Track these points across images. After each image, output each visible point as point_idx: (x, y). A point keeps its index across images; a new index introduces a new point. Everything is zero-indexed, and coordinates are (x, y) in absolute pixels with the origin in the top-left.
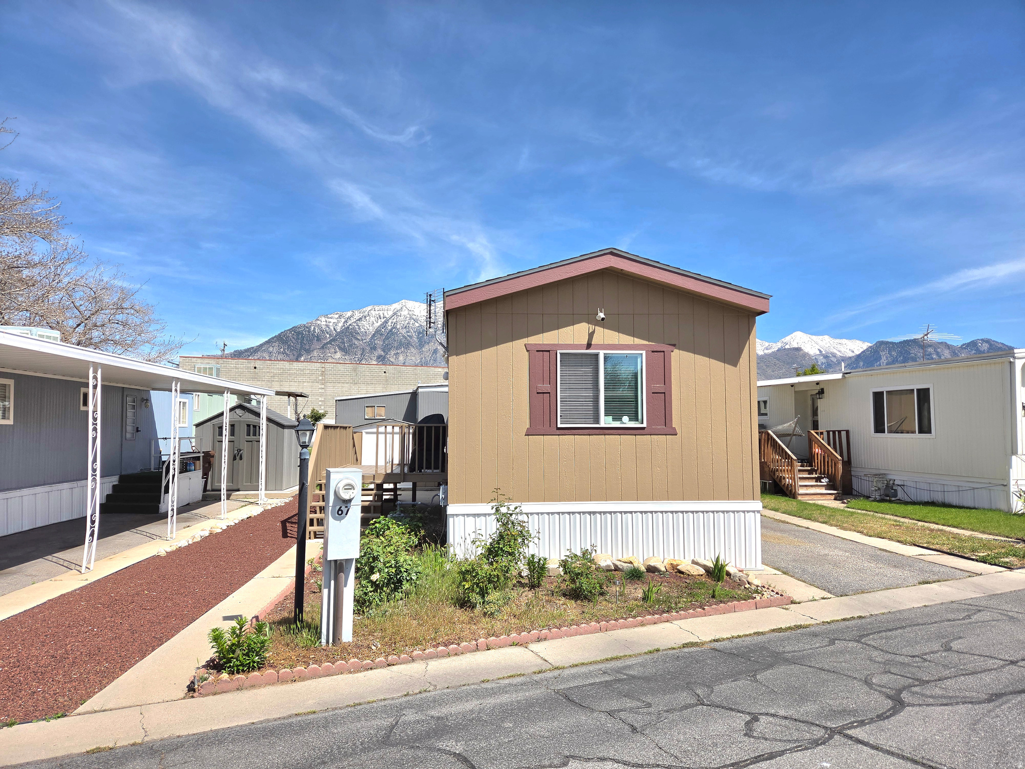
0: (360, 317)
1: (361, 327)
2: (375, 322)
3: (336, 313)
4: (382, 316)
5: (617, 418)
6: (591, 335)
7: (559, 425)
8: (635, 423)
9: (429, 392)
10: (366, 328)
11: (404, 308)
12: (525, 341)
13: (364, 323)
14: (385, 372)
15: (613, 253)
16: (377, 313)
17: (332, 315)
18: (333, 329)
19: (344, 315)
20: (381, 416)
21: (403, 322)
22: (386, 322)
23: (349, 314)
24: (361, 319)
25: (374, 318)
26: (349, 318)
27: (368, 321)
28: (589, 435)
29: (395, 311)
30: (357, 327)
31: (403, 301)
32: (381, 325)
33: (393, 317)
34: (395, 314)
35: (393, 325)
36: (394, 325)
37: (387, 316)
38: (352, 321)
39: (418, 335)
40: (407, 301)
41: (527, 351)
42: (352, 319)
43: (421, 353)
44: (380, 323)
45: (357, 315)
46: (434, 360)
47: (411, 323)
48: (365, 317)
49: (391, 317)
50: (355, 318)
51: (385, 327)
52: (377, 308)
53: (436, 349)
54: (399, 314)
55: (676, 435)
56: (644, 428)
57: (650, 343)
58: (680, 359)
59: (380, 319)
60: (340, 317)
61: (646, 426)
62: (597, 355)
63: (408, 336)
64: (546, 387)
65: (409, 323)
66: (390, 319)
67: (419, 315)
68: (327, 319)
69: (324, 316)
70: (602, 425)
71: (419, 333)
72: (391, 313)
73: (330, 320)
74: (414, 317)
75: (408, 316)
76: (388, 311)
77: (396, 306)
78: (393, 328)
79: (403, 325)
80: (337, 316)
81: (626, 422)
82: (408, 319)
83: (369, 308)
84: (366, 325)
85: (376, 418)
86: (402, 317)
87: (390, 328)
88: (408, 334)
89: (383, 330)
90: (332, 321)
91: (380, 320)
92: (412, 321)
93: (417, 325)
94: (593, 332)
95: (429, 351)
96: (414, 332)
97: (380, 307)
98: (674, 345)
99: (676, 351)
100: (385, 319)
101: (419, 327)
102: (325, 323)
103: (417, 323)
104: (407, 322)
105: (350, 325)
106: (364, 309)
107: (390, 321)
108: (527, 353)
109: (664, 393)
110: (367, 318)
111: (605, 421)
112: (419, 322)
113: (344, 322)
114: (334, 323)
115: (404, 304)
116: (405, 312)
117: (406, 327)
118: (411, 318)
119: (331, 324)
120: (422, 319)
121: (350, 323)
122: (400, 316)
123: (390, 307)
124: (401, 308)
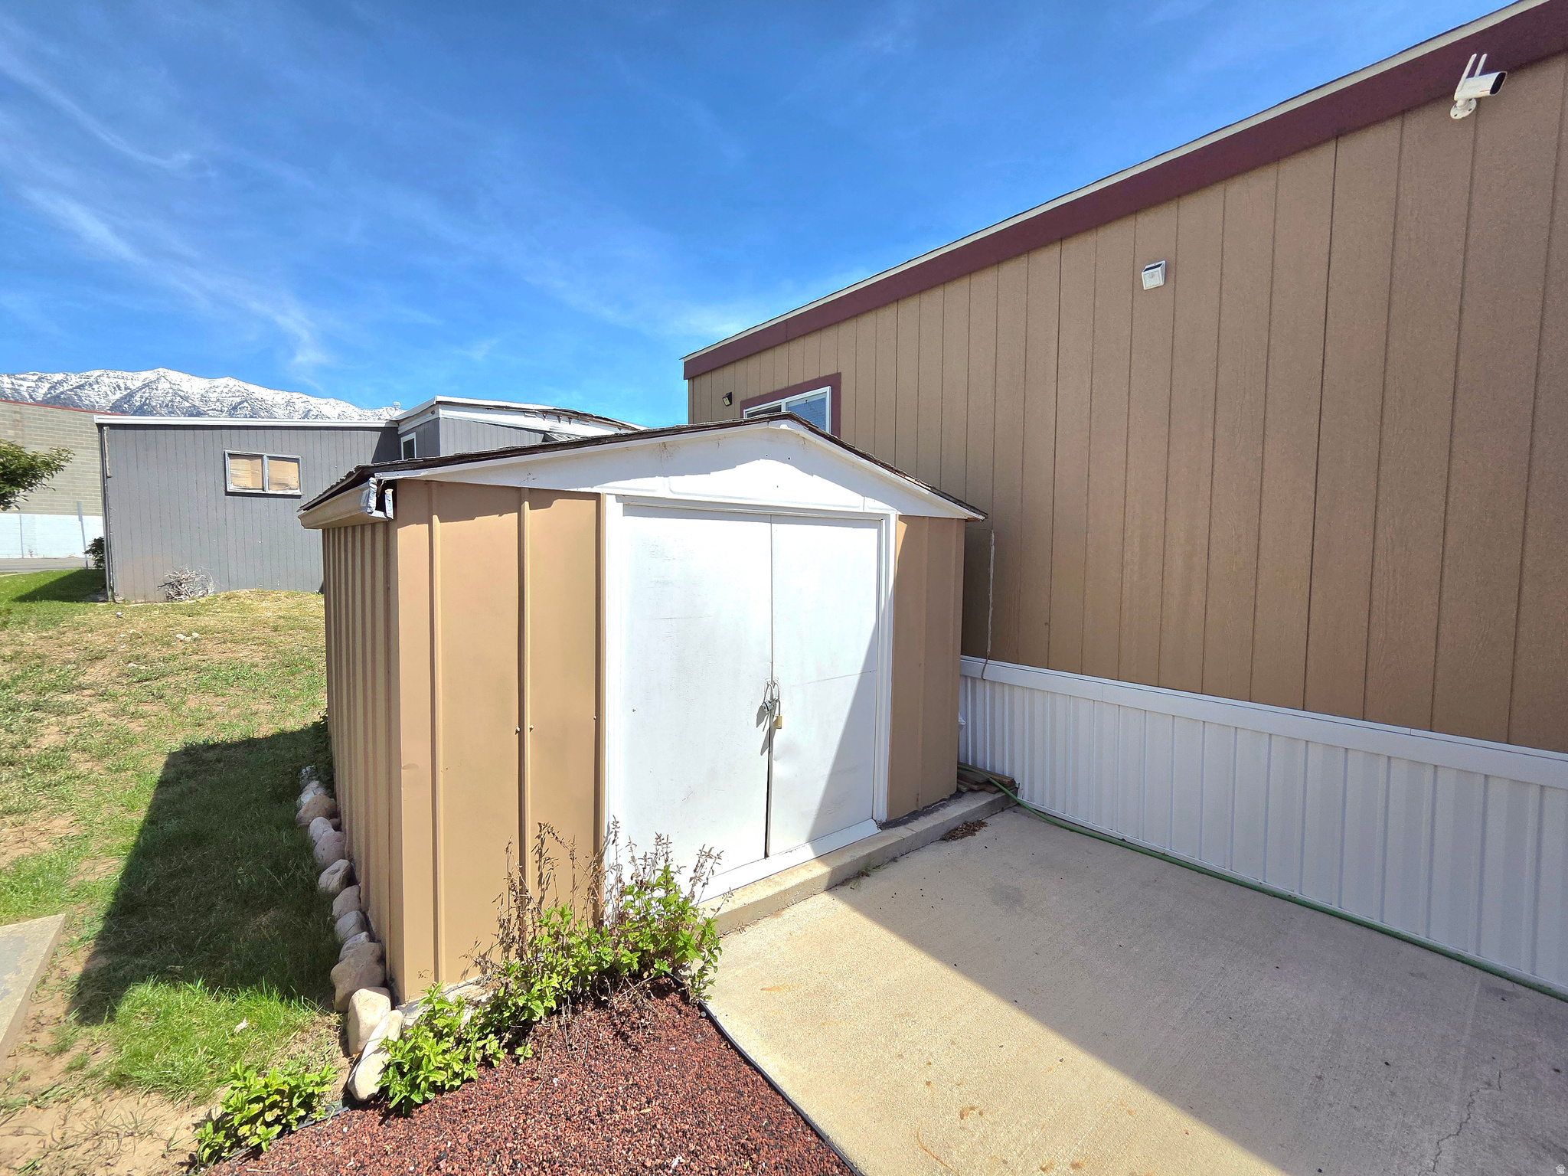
0: (81, 383)
1: (83, 399)
2: (109, 393)
3: (32, 373)
4: (122, 386)
10: (92, 400)
11: (163, 379)
13: (87, 391)
16: (114, 381)
17: (25, 376)
18: (28, 397)
19: (49, 378)
21: (161, 399)
22: (131, 395)
23: (59, 377)
24: (82, 386)
25: (107, 388)
26: (60, 383)
27: (96, 390)
29: (147, 382)
30: (75, 397)
31: (160, 370)
32: (122, 398)
33: (143, 390)
34: (145, 386)
35: (143, 400)
36: (145, 401)
37: (133, 388)
38: (66, 388)
40: (166, 370)
42: (64, 384)
44: (118, 395)
45: (74, 380)
48: (91, 385)
49: (140, 390)
50: (70, 383)
51: (129, 401)
52: (112, 374)
54: (154, 387)
59: (120, 389)
60: (40, 379)
66: (138, 391)
67: (190, 392)
68: (14, 381)
69: (8, 376)
72: (139, 384)
73: (21, 382)
74: (182, 394)
75: (171, 391)
76: (136, 380)
77: (150, 375)
78: (144, 404)
79: (163, 402)
80: (35, 378)
83: (97, 373)
84: (92, 396)
86: (159, 392)
87: (138, 404)
89: (126, 406)
90: (26, 384)
91: (119, 391)
97: (119, 373)
100: (129, 391)
101: (190, 407)
102: (10, 386)
103: (188, 402)
104: (169, 399)
105: (62, 393)
106: (88, 373)
107: (139, 395)
110: (95, 387)
112: (190, 401)
113: (50, 388)
114: (28, 387)
115: (161, 374)
116: (164, 385)
117: (167, 406)
118: (175, 394)
119: (23, 389)
121: (61, 390)
122: (157, 390)
123: (138, 376)
124: (158, 379)
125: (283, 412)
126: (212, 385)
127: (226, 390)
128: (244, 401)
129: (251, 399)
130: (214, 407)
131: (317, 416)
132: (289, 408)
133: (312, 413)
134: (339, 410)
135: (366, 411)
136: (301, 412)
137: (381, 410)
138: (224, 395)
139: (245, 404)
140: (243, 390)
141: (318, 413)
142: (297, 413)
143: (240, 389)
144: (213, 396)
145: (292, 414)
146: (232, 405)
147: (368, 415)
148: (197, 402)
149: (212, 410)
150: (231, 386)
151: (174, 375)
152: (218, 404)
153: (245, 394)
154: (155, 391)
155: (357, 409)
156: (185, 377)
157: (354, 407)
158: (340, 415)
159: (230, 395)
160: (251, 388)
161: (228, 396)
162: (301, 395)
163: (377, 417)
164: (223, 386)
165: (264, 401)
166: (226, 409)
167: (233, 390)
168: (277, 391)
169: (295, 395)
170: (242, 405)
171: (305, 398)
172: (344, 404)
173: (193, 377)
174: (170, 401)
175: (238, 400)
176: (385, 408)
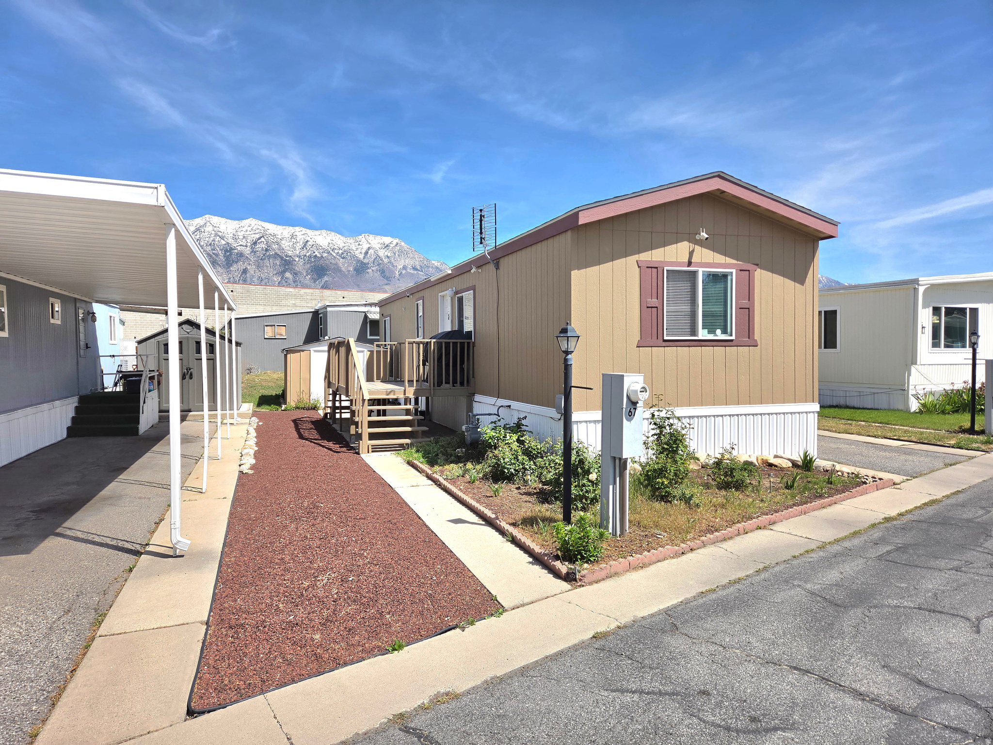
5: (712, 331)
6: (691, 253)
7: (666, 338)
8: (726, 336)
9: (337, 311)
11: (208, 224)
12: (636, 257)
14: (232, 291)
15: (721, 176)
20: (282, 335)
21: (207, 239)
28: (689, 346)
29: (198, 226)
31: (207, 216)
33: (196, 233)
34: (198, 230)
39: (225, 253)
40: (211, 216)
41: (639, 267)
43: (229, 272)
46: (244, 281)
47: (217, 240)
53: (246, 268)
54: (203, 230)
55: (757, 346)
56: (732, 341)
57: (739, 262)
58: (761, 276)
61: (734, 338)
62: (694, 273)
63: (214, 254)
64: (654, 302)
65: (214, 240)
67: (226, 232)
70: (700, 337)
71: (226, 251)
72: (193, 229)
74: (220, 234)
75: (213, 232)
77: (199, 221)
79: (208, 242)
81: (719, 335)
82: (213, 235)
85: (276, 337)
86: (206, 234)
88: (214, 252)
92: (218, 237)
93: (223, 242)
94: (693, 251)
95: (238, 270)
96: (220, 250)
98: (757, 265)
99: (759, 270)
101: (225, 244)
103: (224, 240)
104: (212, 239)
108: (638, 269)
109: (749, 308)
111: (703, 334)
112: (226, 239)
115: (208, 219)
116: (209, 228)
117: (210, 245)
118: (216, 235)
120: (229, 236)
122: (204, 232)
123: (193, 222)
124: (205, 224)
125: (289, 244)
126: (240, 226)
127: (249, 229)
128: (261, 237)
129: (266, 234)
130: (241, 243)
131: (313, 245)
132: (293, 240)
133: (309, 243)
134: (328, 240)
135: (349, 239)
136: (301, 243)
137: (360, 237)
138: (248, 233)
139: (263, 239)
140: (260, 228)
141: (313, 243)
142: (298, 244)
144: (241, 234)
145: (295, 245)
146: (253, 241)
147: (350, 242)
148: (230, 240)
149: (240, 245)
150: (253, 225)
151: (215, 220)
152: (244, 240)
153: (262, 231)
154: (203, 234)
155: (342, 238)
156: (223, 220)
157: (339, 236)
158: (329, 244)
159: (252, 232)
160: (267, 225)
161: (251, 233)
162: (301, 229)
163: (358, 243)
164: (247, 225)
165: (275, 235)
166: (249, 244)
167: (254, 228)
168: (284, 227)
169: (297, 229)
170: (260, 241)
171: (304, 230)
172: (333, 234)
173: (228, 220)
174: (213, 241)
175: (258, 236)
176: (363, 235)
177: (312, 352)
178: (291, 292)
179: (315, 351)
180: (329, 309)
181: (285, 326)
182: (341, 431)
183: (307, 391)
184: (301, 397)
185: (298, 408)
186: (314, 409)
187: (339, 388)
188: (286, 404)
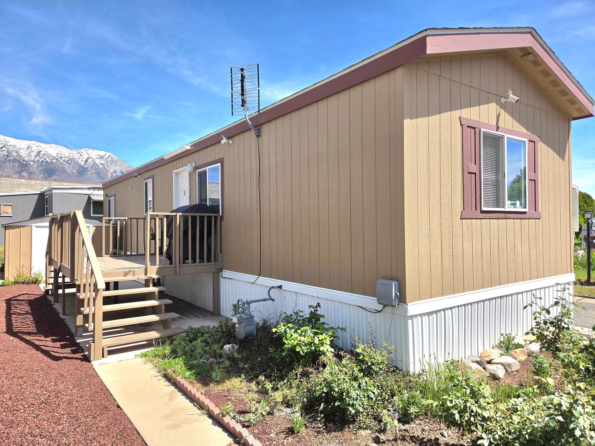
5: (514, 203)
6: (498, 117)
8: (523, 208)
9: (63, 193)
15: (532, 32)
20: (8, 213)
28: (498, 219)
41: (462, 125)
55: (540, 219)
56: (525, 213)
57: (528, 133)
58: (541, 149)
61: (527, 211)
62: (500, 139)
64: (473, 168)
70: (507, 209)
81: (518, 207)
85: (2, 215)
94: (499, 114)
98: (540, 137)
99: (540, 142)
108: (460, 127)
109: (535, 180)
111: (508, 207)
125: (26, 152)
128: (3, 147)
129: (7, 145)
131: (45, 154)
132: (29, 150)
133: (42, 152)
134: (57, 151)
135: (73, 151)
136: (35, 152)
137: (82, 150)
139: (4, 148)
140: (3, 140)
141: (45, 153)
142: (33, 153)
143: (2, 140)
145: (30, 154)
147: (74, 153)
153: (4, 143)
155: (68, 150)
157: (66, 149)
158: (58, 154)
160: (8, 139)
162: (36, 142)
163: (80, 154)
165: (15, 146)
168: (22, 141)
169: (33, 142)
170: (2, 149)
171: (38, 144)
172: (61, 147)
176: (84, 149)
177: (34, 228)
178: (24, 182)
179: (37, 227)
180: (54, 191)
181: (11, 205)
182: (64, 314)
183: (27, 265)
184: (21, 271)
185: (17, 283)
186: (35, 283)
187: (62, 267)
188: (4, 279)
